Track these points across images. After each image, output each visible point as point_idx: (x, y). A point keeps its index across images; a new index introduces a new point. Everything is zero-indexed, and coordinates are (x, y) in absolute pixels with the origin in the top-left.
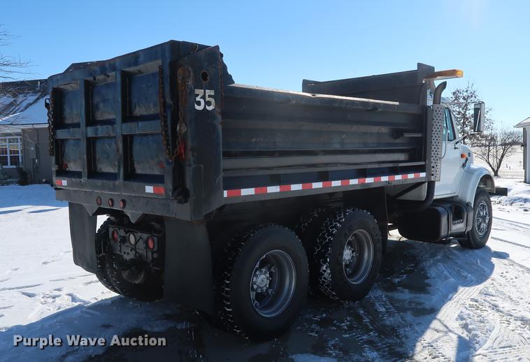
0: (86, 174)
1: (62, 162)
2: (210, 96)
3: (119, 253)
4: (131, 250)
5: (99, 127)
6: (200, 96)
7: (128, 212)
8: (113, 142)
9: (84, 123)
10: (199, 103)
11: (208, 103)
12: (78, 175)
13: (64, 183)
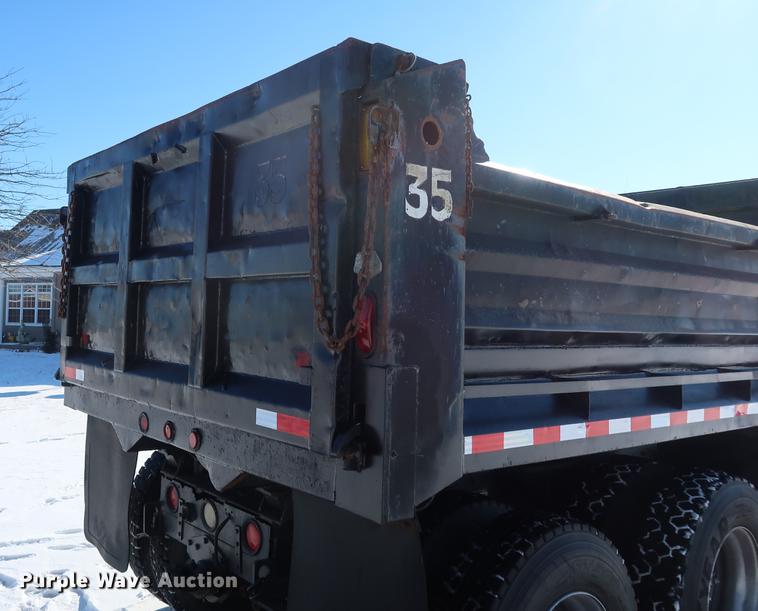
0: (122, 362)
1: (81, 331)
2: (441, 184)
3: (178, 538)
4: (206, 542)
5: (156, 261)
6: (417, 183)
7: (207, 460)
8: (185, 296)
9: (127, 251)
10: (415, 201)
11: (436, 203)
12: (106, 360)
13: (80, 374)
